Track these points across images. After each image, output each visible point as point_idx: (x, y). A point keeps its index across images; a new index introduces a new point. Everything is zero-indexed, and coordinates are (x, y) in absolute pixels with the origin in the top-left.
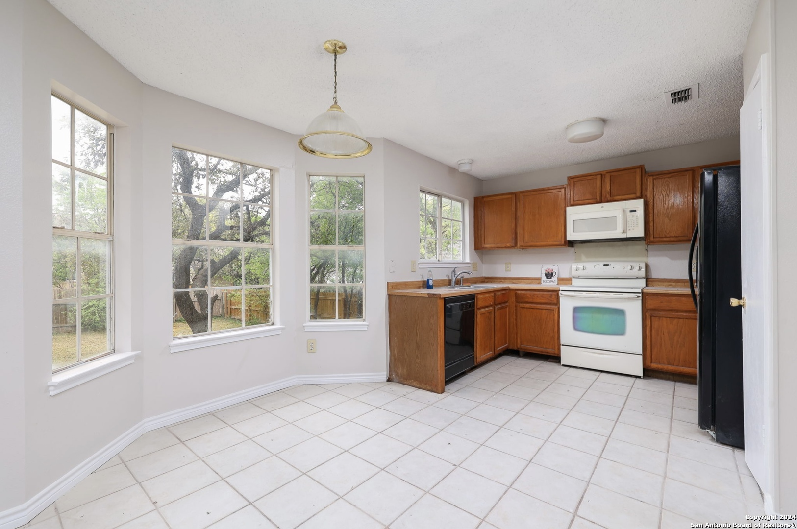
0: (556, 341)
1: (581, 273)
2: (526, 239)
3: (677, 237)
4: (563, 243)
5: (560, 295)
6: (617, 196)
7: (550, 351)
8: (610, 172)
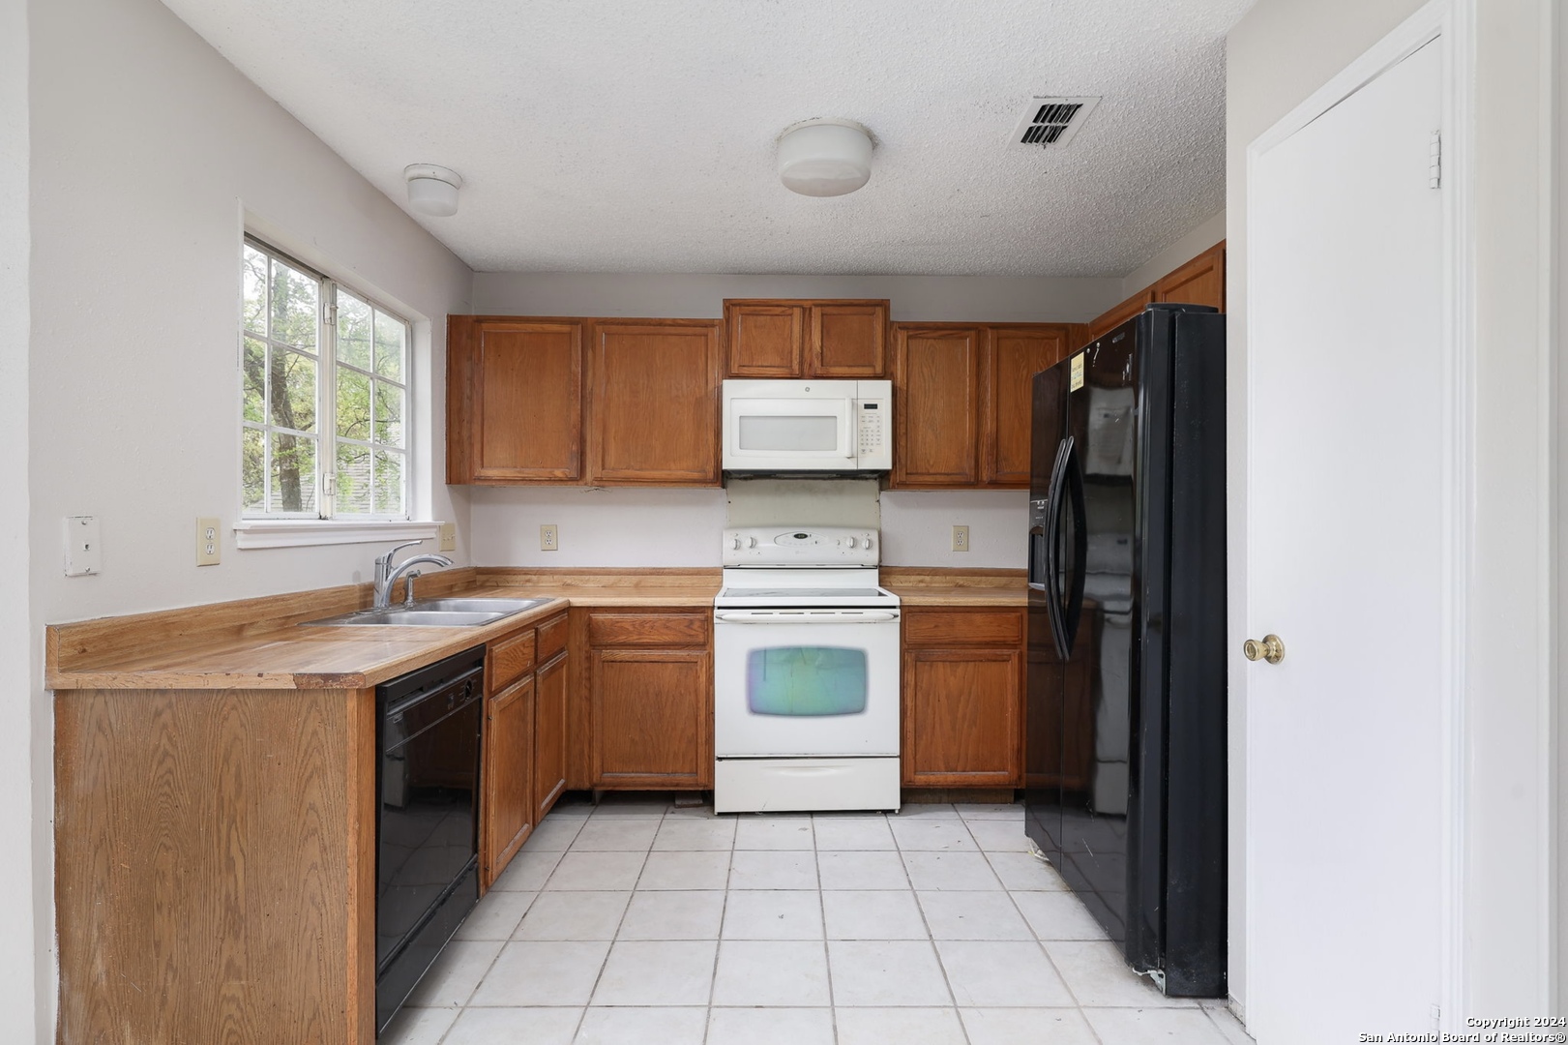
0: (702, 750)
1: (745, 556)
2: (612, 459)
3: (948, 474)
4: (711, 475)
5: (716, 620)
6: (834, 366)
7: (684, 780)
8: (821, 305)
